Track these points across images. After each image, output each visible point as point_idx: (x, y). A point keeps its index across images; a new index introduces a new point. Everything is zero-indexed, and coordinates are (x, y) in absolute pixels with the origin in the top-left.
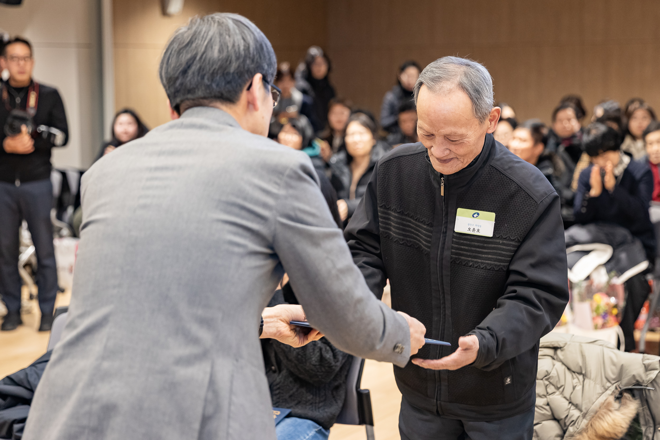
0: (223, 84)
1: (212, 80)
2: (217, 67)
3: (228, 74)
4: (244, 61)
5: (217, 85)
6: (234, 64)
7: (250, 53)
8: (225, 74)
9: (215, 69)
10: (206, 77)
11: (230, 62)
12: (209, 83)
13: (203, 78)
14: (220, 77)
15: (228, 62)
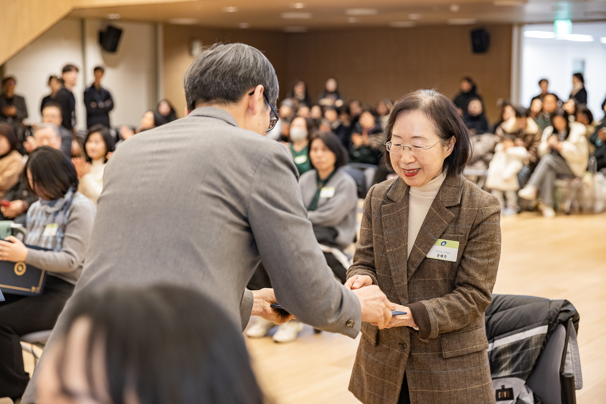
0: (231, 84)
1: (223, 79)
2: (228, 70)
3: (236, 76)
4: (251, 71)
5: (226, 84)
6: (242, 70)
7: (257, 67)
8: (234, 76)
9: (226, 70)
10: (219, 76)
11: (240, 68)
12: (219, 81)
13: (216, 77)
14: (229, 77)
15: (238, 68)
